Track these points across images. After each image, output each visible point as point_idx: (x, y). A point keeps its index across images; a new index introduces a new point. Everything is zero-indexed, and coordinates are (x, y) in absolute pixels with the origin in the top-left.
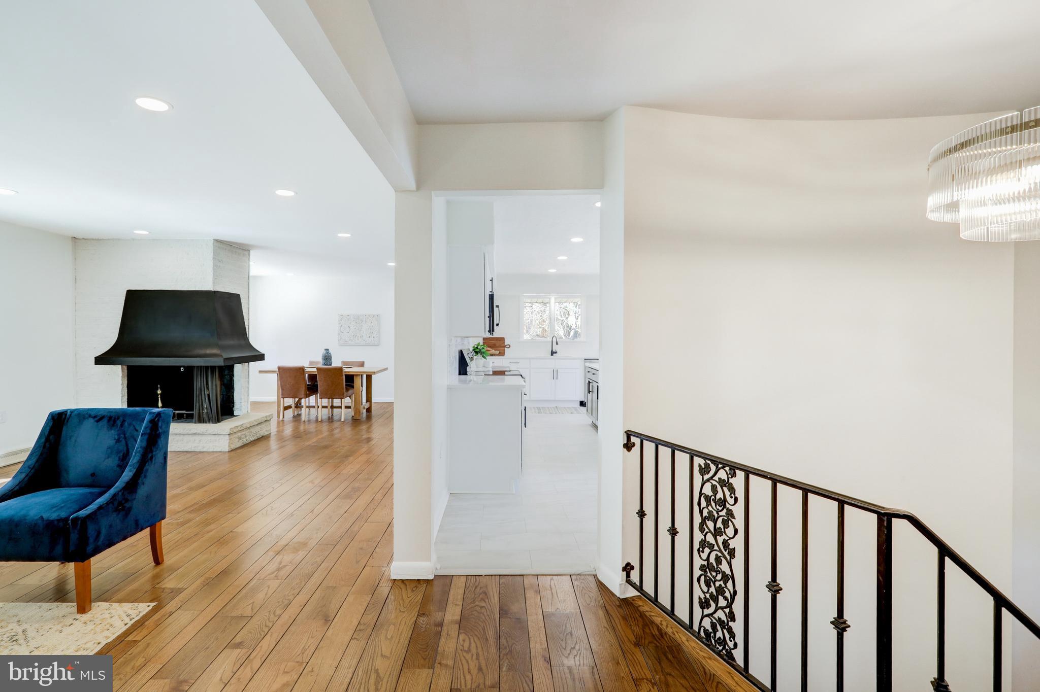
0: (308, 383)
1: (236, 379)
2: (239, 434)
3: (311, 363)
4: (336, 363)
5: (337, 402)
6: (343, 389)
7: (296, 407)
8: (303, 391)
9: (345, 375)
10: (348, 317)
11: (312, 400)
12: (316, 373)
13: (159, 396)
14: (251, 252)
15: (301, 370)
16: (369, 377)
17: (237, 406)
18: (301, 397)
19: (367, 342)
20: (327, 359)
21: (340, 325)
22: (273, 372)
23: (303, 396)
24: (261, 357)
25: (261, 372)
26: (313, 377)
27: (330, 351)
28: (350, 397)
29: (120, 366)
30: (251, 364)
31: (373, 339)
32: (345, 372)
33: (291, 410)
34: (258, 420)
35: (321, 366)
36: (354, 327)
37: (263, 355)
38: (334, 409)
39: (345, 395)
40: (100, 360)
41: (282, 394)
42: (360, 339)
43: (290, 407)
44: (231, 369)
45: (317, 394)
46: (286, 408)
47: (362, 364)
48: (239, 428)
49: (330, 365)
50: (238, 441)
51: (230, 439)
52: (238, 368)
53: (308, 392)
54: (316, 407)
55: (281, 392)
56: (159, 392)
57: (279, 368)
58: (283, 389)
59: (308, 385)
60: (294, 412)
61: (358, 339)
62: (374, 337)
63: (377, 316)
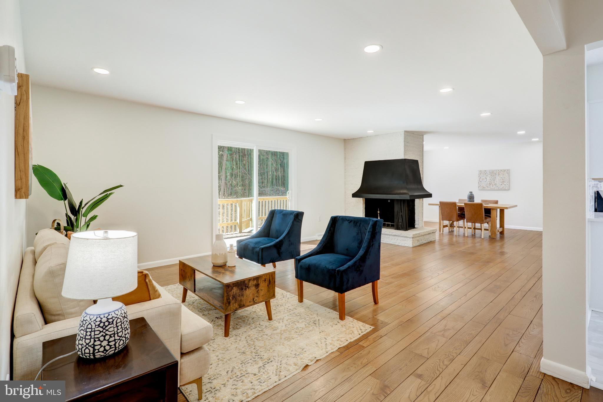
0: (458, 213)
1: (416, 207)
2: (418, 238)
3: (460, 200)
4: (477, 200)
5: (478, 225)
6: (483, 217)
7: (450, 226)
8: (455, 217)
9: (484, 208)
10: (486, 172)
11: (461, 223)
12: (464, 206)
13: (379, 214)
14: (424, 136)
15: (454, 204)
16: (502, 211)
17: (416, 222)
18: (454, 220)
19: (500, 188)
20: (471, 198)
21: (480, 177)
22: (437, 205)
23: (455, 220)
24: (430, 195)
25: (429, 204)
26: (461, 209)
27: (473, 193)
28: (488, 223)
29: (362, 198)
30: (424, 199)
32: (484, 207)
33: (447, 228)
34: (428, 231)
35: (467, 202)
36: (490, 179)
37: (431, 194)
38: (476, 230)
39: (484, 221)
40: (355, 195)
41: (442, 218)
42: (494, 186)
43: (447, 226)
44: (413, 201)
45: (464, 219)
46: (444, 226)
47: (496, 202)
48: (418, 235)
49: (473, 201)
50: (417, 242)
51: (413, 241)
52: (417, 201)
53: (458, 218)
54: (464, 228)
56: (379, 212)
57: (440, 203)
58: (442, 215)
59: (458, 214)
60: (449, 229)
61: (493, 186)
62: (505, 185)
63: (508, 170)
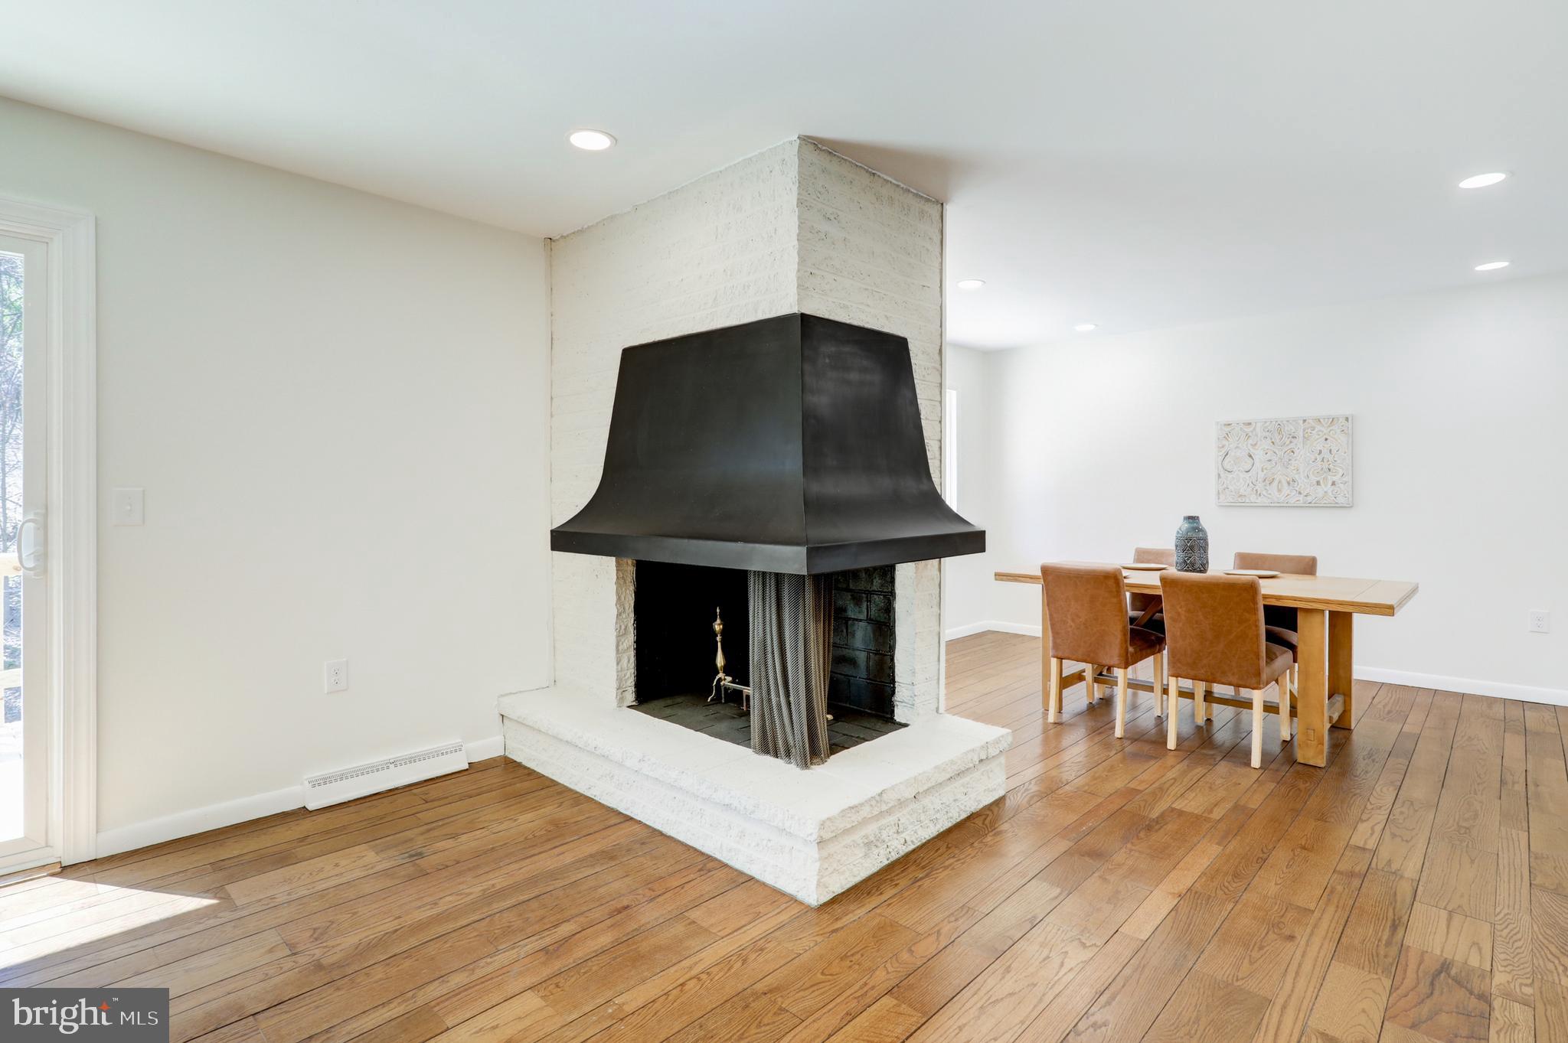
0: (1131, 613)
1: (900, 606)
2: (871, 829)
3: (1142, 555)
4: (1220, 565)
5: (1220, 690)
6: (1258, 657)
7: (1096, 680)
8: (1112, 652)
9: (1265, 607)
10: (1248, 429)
11: (1145, 669)
12: (1160, 592)
13: (719, 638)
15: (1111, 580)
16: (1340, 622)
17: (901, 694)
18: (1112, 663)
19: (1309, 499)
20: (1192, 548)
21: (1224, 451)
22: (1031, 579)
23: (1115, 660)
24: (973, 542)
25: (1000, 576)
26: (1147, 601)
27: (1204, 523)
28: (1277, 681)
29: (614, 558)
30: (949, 562)
31: (1329, 488)
32: (1265, 597)
33: (1081, 687)
34: (952, 762)
35: (1173, 571)
36: (1268, 457)
37: (981, 535)
38: (1215, 705)
39: (1264, 677)
40: (565, 539)
41: (1056, 646)
42: (1286, 490)
43: (1079, 677)
44: (888, 574)
45: (1160, 651)
46: (1065, 682)
47: (1307, 567)
48: (865, 812)
49: (1203, 569)
50: (866, 855)
51: (823, 859)
52: (905, 573)
53: (1131, 649)
54: (1158, 689)
55: (1051, 638)
56: (718, 626)
57: (1046, 571)
58: (1055, 633)
59: (1132, 620)
60: (1090, 692)
61: (1279, 491)
62: (1333, 484)
63: (1347, 419)
